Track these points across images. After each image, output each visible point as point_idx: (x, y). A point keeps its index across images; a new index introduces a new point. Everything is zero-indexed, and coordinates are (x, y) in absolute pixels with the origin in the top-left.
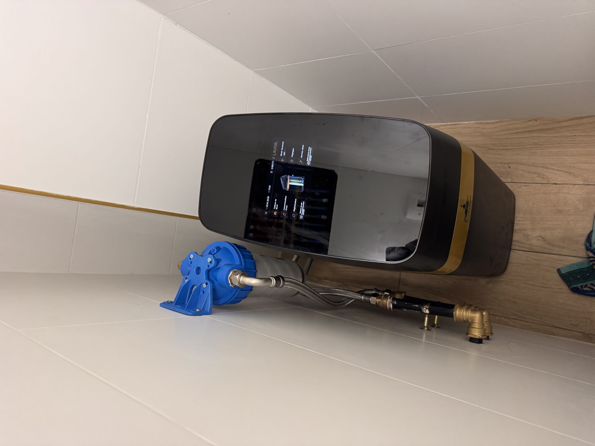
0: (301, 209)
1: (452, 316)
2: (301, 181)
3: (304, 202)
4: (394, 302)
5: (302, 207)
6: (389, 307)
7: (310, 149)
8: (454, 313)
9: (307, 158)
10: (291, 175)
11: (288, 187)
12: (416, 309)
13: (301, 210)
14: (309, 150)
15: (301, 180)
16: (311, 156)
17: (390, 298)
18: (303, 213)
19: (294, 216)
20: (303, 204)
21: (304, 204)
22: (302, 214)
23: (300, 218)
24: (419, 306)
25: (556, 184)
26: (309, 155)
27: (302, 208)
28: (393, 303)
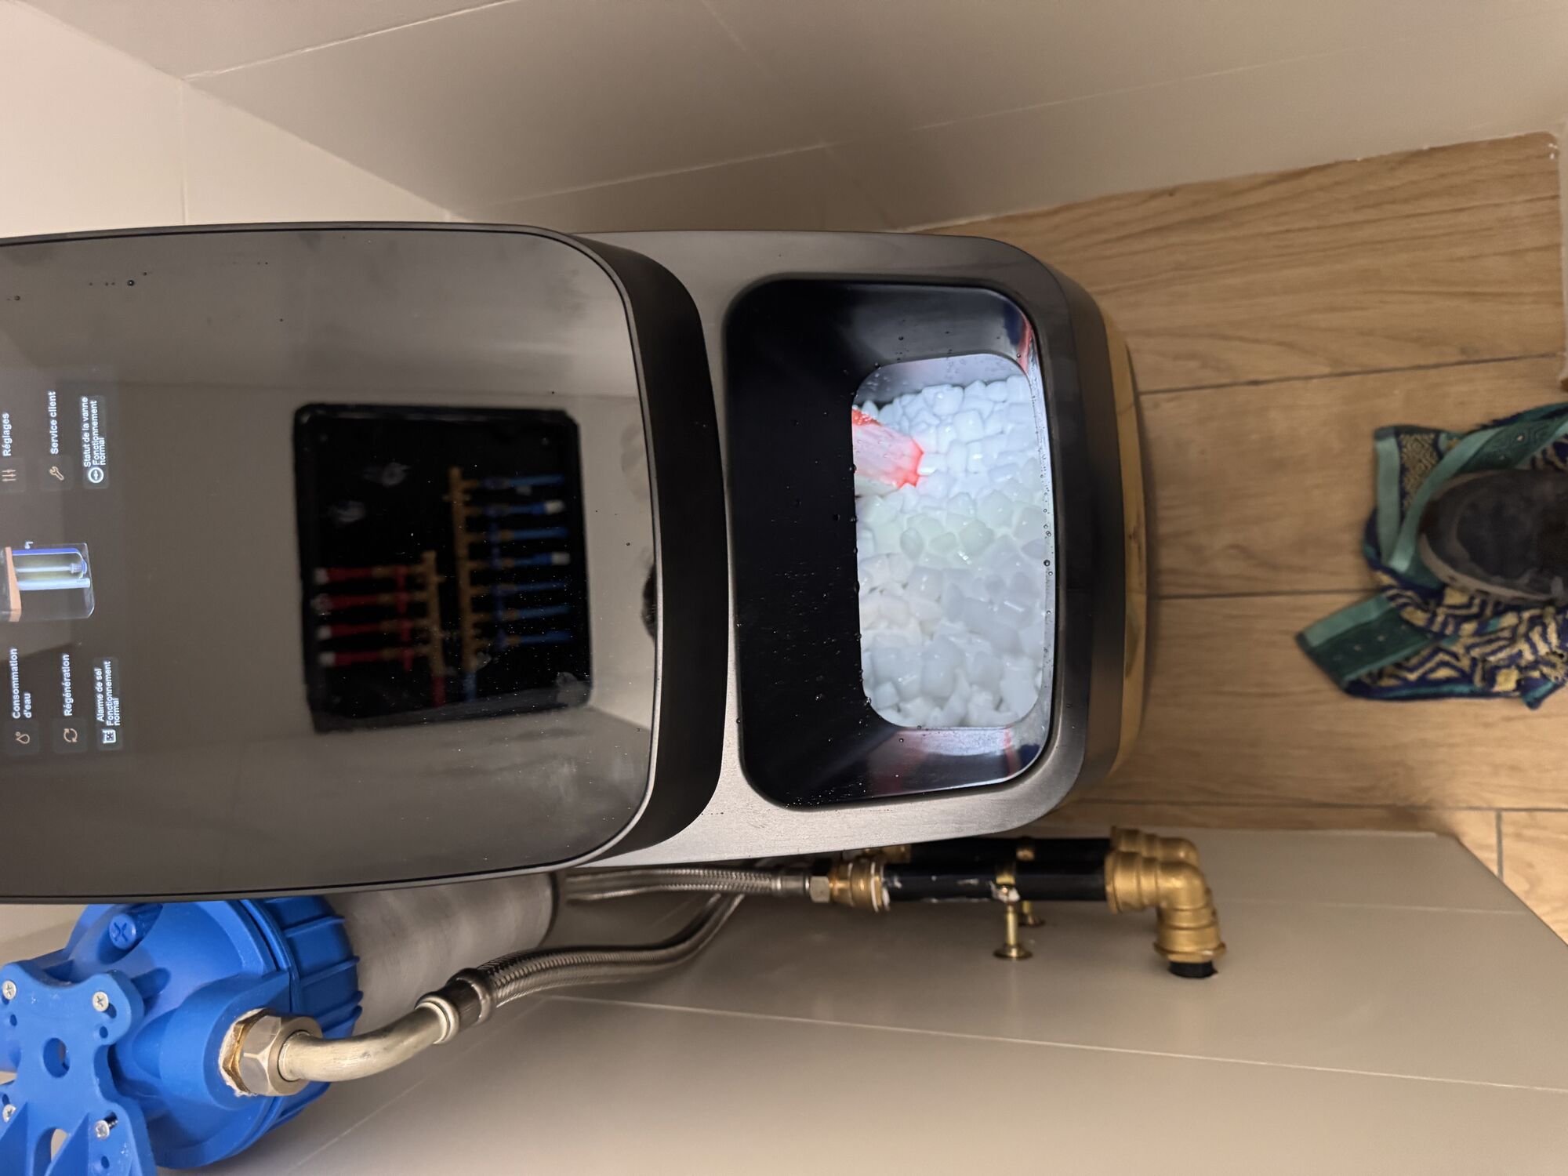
0: (100, 697)
1: (1100, 895)
2: (73, 568)
3: (107, 664)
4: (892, 882)
5: (104, 686)
6: (880, 903)
7: (89, 405)
8: (1109, 889)
9: (81, 450)
10: (18, 546)
11: (15, 603)
12: (971, 892)
13: (100, 704)
14: (85, 414)
15: (70, 559)
16: (100, 443)
17: (877, 871)
18: (114, 718)
19: (71, 736)
20: (104, 675)
21: (108, 672)
22: (109, 723)
23: (105, 741)
24: (980, 881)
25: (1255, 383)
26: (91, 437)
27: (104, 693)
28: (890, 885)
